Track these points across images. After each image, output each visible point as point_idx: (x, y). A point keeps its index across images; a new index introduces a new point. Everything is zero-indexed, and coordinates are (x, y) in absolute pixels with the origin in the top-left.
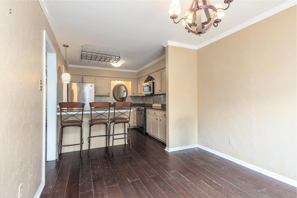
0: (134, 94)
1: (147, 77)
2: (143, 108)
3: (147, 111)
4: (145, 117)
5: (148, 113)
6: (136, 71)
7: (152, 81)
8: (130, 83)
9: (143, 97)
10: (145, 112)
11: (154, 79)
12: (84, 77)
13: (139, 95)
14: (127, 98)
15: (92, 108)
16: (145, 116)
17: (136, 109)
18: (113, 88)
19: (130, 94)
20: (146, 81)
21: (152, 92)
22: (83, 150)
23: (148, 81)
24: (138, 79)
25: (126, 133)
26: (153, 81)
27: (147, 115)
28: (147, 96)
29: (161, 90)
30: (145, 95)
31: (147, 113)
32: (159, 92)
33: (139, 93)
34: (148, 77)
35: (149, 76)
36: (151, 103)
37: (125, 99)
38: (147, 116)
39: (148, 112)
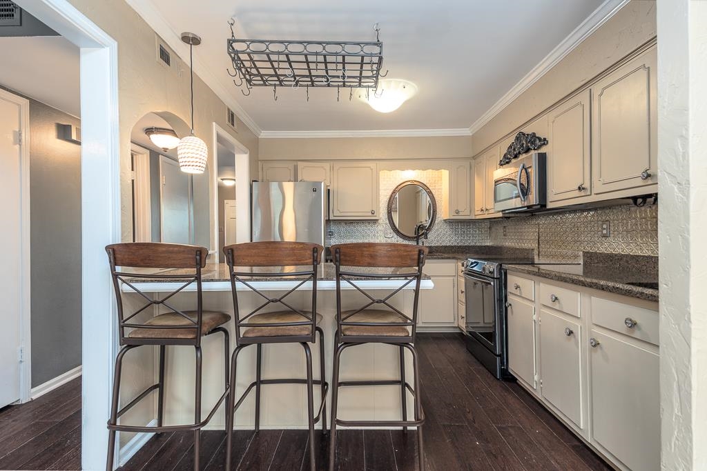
0: (457, 212)
1: (512, 139)
2: (491, 267)
3: (513, 280)
4: (501, 307)
5: (517, 292)
6: (467, 132)
7: (533, 153)
8: (445, 174)
9: (493, 221)
10: (503, 283)
11: (544, 142)
12: (299, 163)
13: (478, 217)
14: (435, 227)
15: (237, 269)
16: (500, 300)
17: (463, 269)
18: (388, 197)
19: (444, 213)
20: (505, 161)
21: (533, 199)
22: (235, 428)
23: (516, 157)
24: (474, 158)
25: (410, 379)
26: (542, 150)
27: (510, 297)
28: (510, 217)
29: (587, 185)
30: (500, 215)
31: (509, 290)
32: (577, 193)
33: (477, 207)
34: (517, 138)
35: (520, 137)
36: (526, 246)
37: (429, 229)
38: (509, 301)
39: (517, 287)
